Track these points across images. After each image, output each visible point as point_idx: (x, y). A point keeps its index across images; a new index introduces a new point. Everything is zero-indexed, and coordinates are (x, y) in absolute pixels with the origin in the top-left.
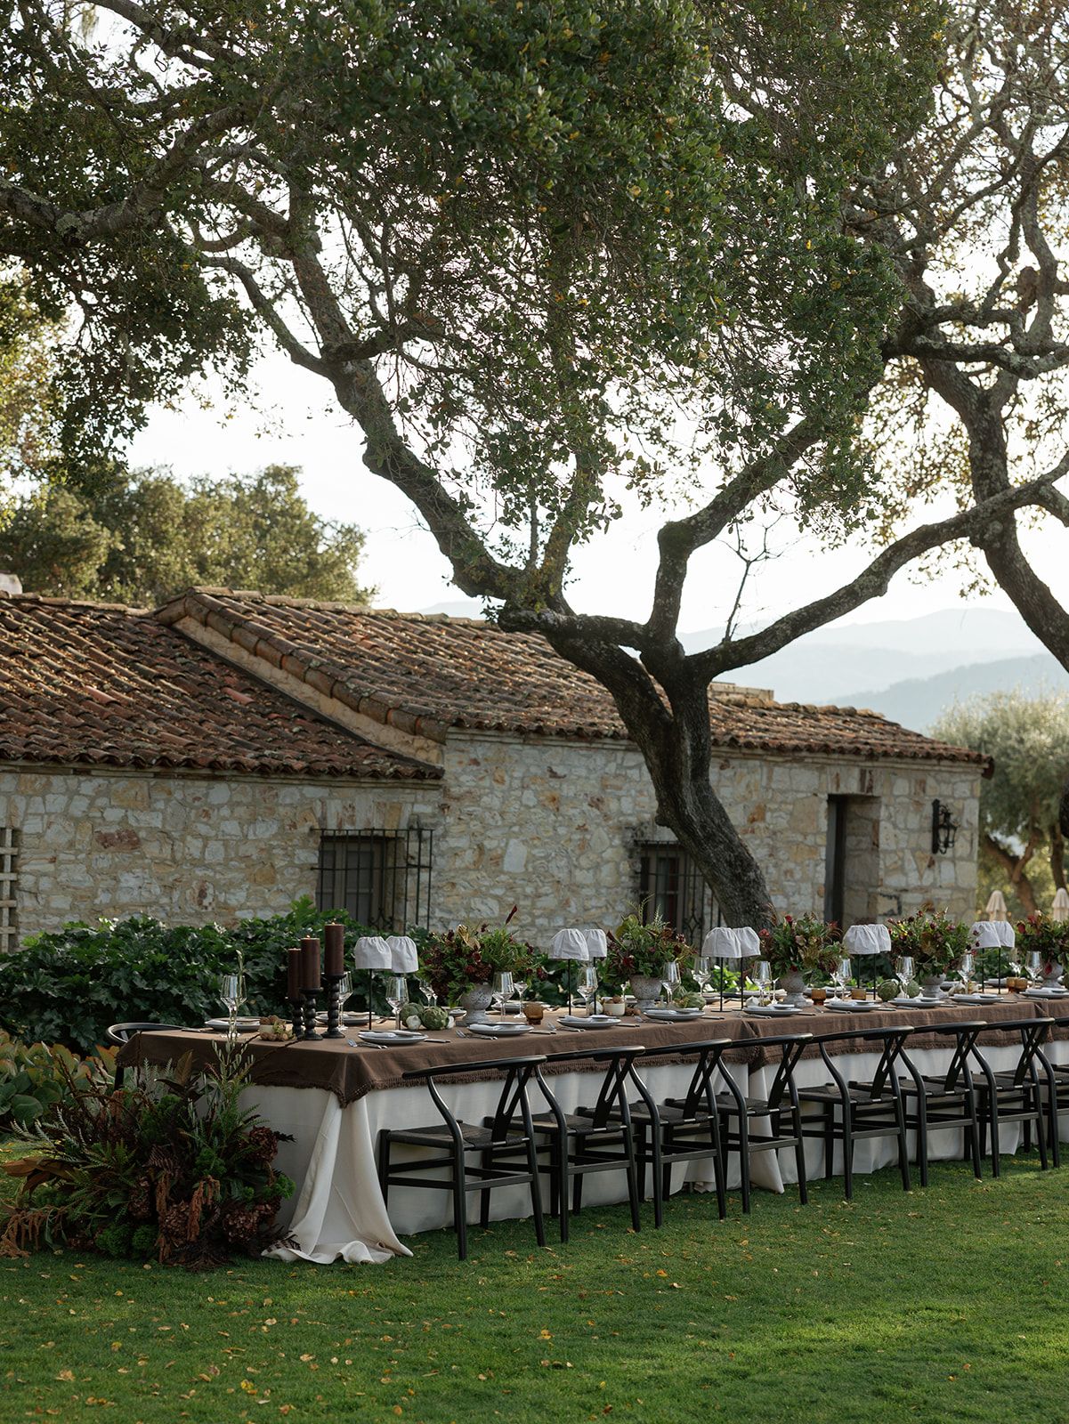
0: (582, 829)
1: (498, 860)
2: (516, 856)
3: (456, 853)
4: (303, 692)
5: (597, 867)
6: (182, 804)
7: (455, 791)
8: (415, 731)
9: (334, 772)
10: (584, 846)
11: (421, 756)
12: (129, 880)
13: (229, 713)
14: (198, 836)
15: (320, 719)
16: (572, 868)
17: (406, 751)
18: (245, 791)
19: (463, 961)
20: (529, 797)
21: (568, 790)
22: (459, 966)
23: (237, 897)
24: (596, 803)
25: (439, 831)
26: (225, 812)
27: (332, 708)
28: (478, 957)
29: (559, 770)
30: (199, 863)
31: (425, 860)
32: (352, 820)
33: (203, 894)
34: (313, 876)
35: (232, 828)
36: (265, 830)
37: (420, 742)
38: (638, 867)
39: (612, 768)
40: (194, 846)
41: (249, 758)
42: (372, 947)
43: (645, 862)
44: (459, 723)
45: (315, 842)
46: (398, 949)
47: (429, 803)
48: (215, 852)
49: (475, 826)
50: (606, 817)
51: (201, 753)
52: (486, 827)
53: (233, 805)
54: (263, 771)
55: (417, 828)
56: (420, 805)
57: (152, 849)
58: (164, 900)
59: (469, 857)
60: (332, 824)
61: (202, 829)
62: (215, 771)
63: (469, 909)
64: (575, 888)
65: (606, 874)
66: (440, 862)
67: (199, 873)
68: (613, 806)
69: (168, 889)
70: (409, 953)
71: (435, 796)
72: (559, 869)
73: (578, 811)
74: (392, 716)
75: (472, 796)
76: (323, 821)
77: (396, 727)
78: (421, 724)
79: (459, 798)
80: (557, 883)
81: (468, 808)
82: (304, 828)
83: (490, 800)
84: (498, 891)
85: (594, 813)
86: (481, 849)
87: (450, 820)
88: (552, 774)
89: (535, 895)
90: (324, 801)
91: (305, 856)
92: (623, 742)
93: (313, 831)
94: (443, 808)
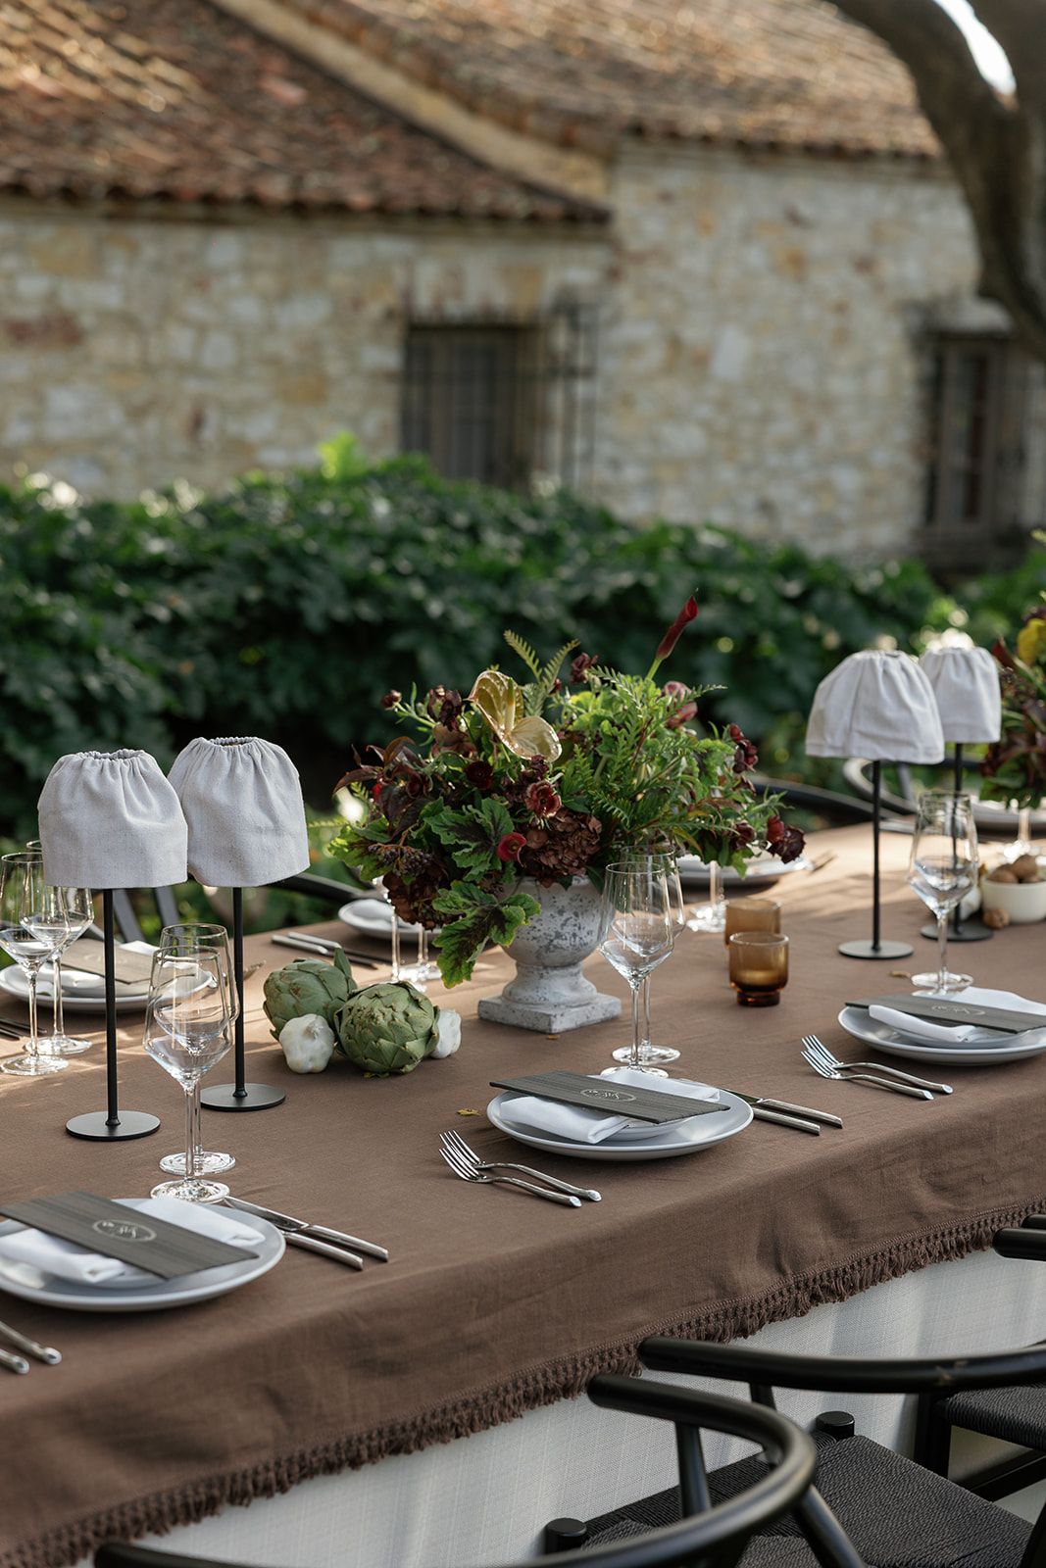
0: (841, 308)
1: (701, 361)
2: (733, 353)
3: (633, 349)
4: (388, 84)
5: (861, 370)
6: (158, 267)
7: (634, 244)
8: (566, 143)
9: (424, 213)
10: (842, 337)
12: (65, 401)
13: (259, 117)
14: (185, 322)
15: (415, 128)
16: (824, 370)
17: (552, 179)
18: (272, 247)
19: (492, 810)
20: (755, 256)
21: (817, 245)
22: (474, 831)
23: (258, 427)
24: (864, 265)
25: (605, 313)
26: (235, 281)
27: (434, 109)
28: (545, 798)
29: (806, 209)
30: (190, 369)
31: (581, 360)
32: (458, 294)
33: (197, 423)
34: (391, 392)
35: (247, 309)
36: (307, 313)
37: (574, 162)
38: (928, 366)
39: (889, 209)
40: (180, 341)
41: (276, 188)
42: (101, 801)
43: (939, 361)
44: (638, 130)
45: (394, 333)
46: (220, 794)
47: (584, 263)
48: (219, 351)
49: (666, 304)
50: (879, 288)
51: (194, 180)
52: (684, 305)
53: (248, 268)
54: (299, 209)
55: (569, 308)
56: (575, 269)
57: (107, 346)
58: (130, 434)
59: (655, 356)
60: (424, 301)
61: (195, 309)
62: (213, 210)
63: (655, 440)
64: (827, 404)
65: (878, 381)
66: (609, 365)
67: (193, 386)
68: (888, 270)
69: (137, 413)
70: (264, 802)
71: (598, 255)
72: (803, 374)
73: (833, 280)
74: (532, 121)
75: (661, 254)
76: (408, 295)
77: (539, 137)
78: (582, 133)
79: (639, 258)
80: (799, 398)
81: (654, 272)
82: (374, 309)
83: (694, 262)
84: (705, 411)
85: (859, 283)
86: (675, 344)
87: (624, 294)
88: (794, 219)
89: (766, 418)
90: (409, 264)
91: (386, 356)
92: (908, 168)
93: (390, 315)
94: (613, 275)
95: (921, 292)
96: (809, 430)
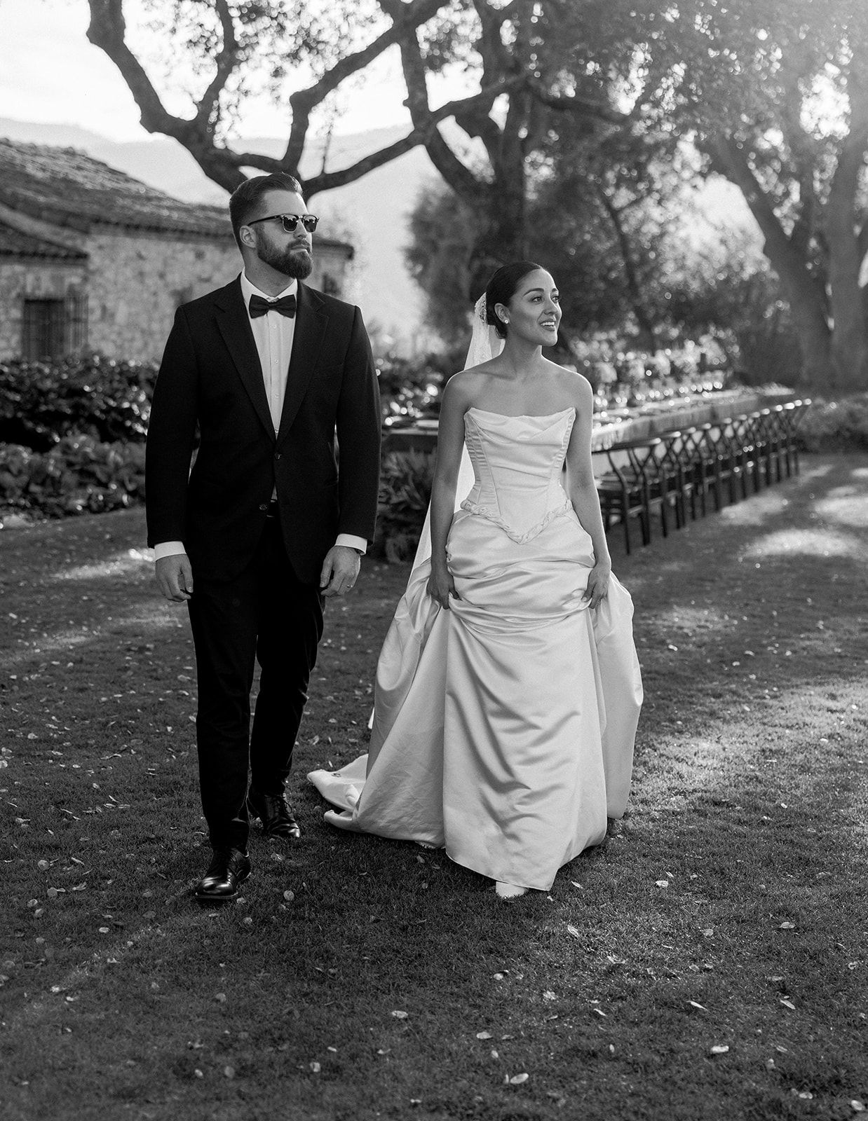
0: (155, 294)
1: (112, 316)
2: (122, 312)
3: (92, 310)
5: (161, 320)
7: (93, 267)
8: (64, 225)
10: (155, 306)
11: (69, 243)
16: (150, 320)
17: (56, 239)
20: (128, 272)
21: (147, 267)
24: (162, 276)
25: (84, 295)
29: (144, 253)
31: (77, 315)
32: (39, 287)
34: (19, 327)
37: (66, 232)
39: (169, 252)
44: (98, 220)
45: (20, 304)
47: (76, 275)
49: (101, 292)
50: (166, 285)
52: (107, 292)
55: (73, 294)
56: (73, 277)
59: (98, 313)
60: (29, 290)
64: (151, 334)
68: (169, 278)
71: (80, 271)
72: (144, 322)
73: (153, 282)
74: (45, 214)
75: (99, 271)
76: (24, 288)
77: (49, 221)
78: (71, 220)
79: (93, 273)
80: (143, 332)
81: (98, 279)
82: (14, 294)
83: (109, 275)
84: (113, 337)
85: (160, 283)
86: (104, 309)
87: (88, 288)
88: (140, 257)
89: (132, 340)
90: (24, 274)
91: (16, 313)
92: (177, 235)
93: (19, 296)
94: (85, 280)
95: (179, 288)
96: (146, 344)
